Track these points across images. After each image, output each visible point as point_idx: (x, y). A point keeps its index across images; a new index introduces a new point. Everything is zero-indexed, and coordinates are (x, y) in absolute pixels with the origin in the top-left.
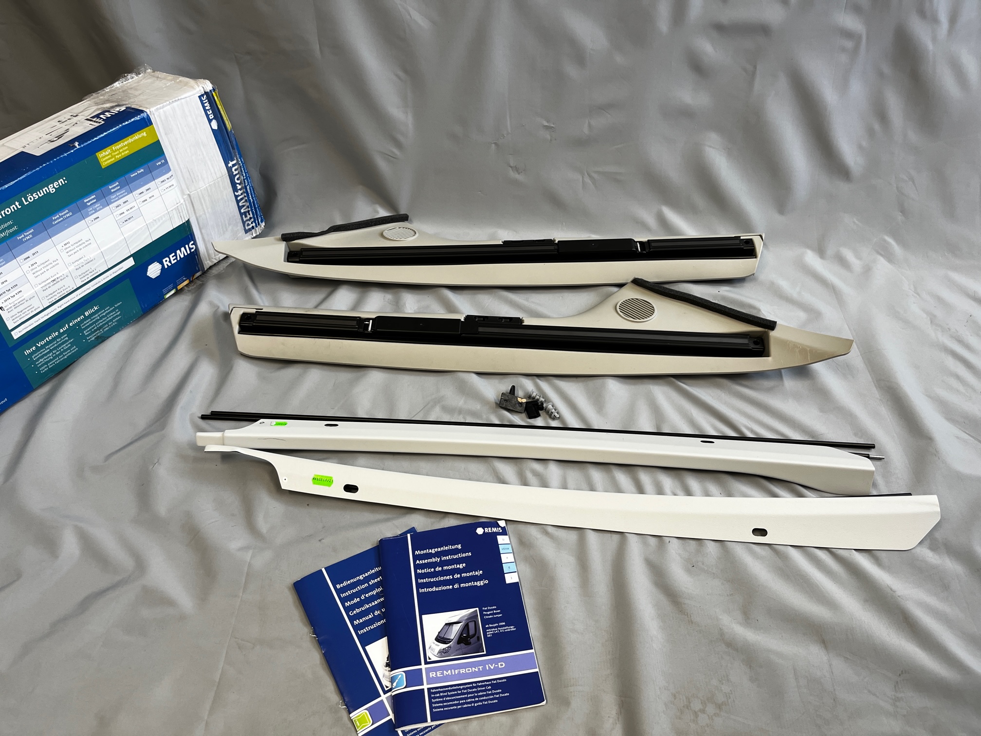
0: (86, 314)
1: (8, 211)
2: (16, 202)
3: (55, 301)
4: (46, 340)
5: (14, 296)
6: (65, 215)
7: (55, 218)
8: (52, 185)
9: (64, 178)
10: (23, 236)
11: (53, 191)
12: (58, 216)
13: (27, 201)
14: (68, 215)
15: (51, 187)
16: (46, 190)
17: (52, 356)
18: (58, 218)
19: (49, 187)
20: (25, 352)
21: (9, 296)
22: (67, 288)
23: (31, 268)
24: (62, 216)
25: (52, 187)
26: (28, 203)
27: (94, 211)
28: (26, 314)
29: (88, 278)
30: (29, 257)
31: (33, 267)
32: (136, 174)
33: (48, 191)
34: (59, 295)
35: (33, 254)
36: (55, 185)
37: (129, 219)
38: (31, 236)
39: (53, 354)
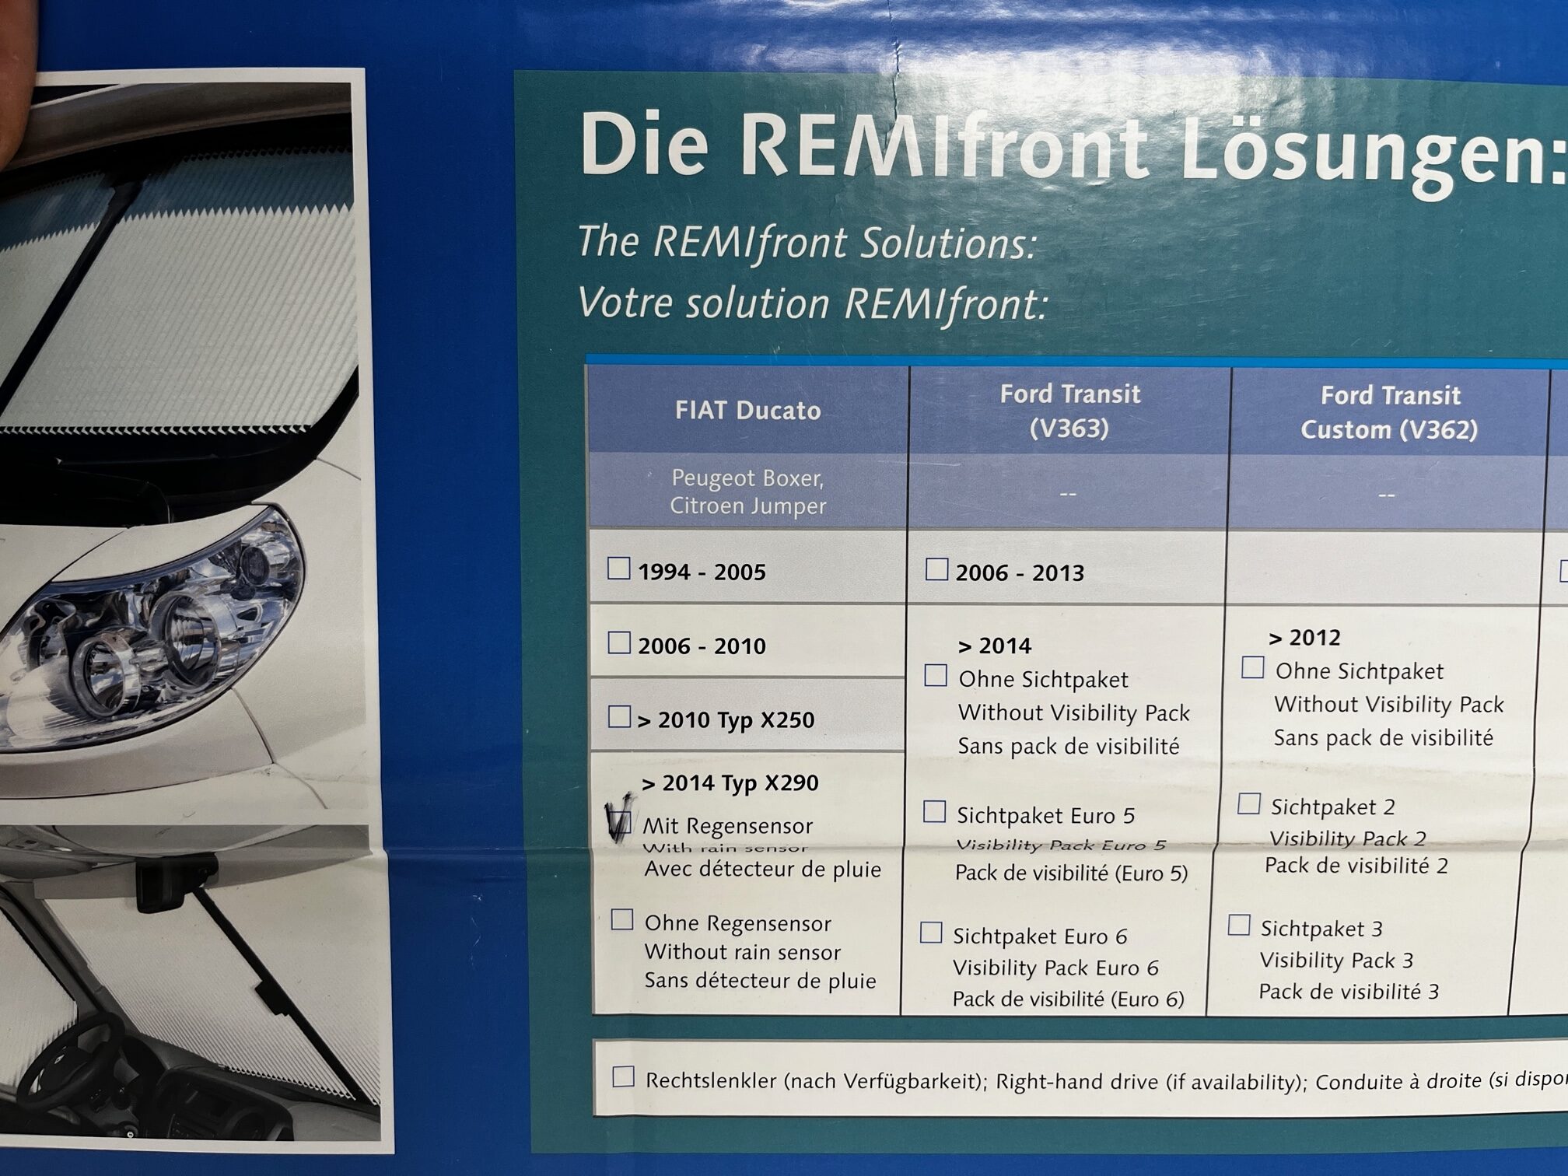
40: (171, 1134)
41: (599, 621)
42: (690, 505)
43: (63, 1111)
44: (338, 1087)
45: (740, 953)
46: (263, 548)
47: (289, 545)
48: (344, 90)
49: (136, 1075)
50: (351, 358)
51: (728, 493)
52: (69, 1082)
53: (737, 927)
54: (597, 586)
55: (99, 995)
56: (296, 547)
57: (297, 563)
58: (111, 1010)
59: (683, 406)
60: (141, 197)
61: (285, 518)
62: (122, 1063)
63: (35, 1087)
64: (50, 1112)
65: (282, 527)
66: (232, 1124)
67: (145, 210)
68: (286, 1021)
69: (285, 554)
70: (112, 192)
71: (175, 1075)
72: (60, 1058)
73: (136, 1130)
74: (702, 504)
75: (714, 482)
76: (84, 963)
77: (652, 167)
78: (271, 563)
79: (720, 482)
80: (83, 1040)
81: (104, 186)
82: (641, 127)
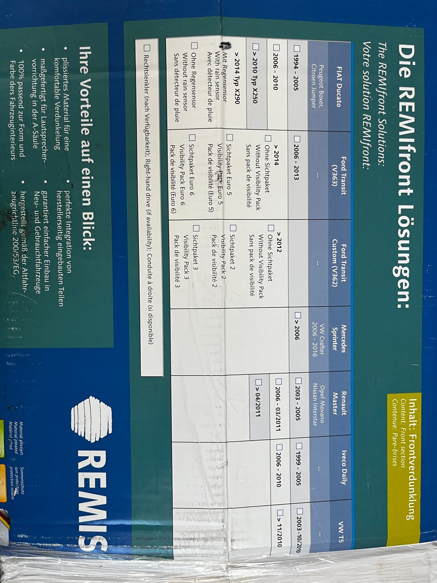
0: (88, 214)
1: (404, 167)
2: (412, 191)
3: (169, 158)
4: (85, 103)
5: (237, 84)
6: (339, 271)
7: (343, 250)
8: (407, 275)
9: (407, 306)
10: (344, 169)
11: (396, 271)
12: (344, 256)
13: (405, 212)
14: (335, 278)
15: (406, 272)
16: (404, 259)
17: (37, 99)
18: (339, 254)
19: (406, 268)
20: (89, 48)
21: (242, 74)
22: (182, 198)
23: (272, 149)
24: (339, 264)
25: (404, 274)
26: (400, 213)
27: (315, 334)
28: (181, 88)
29: (177, 253)
30: (296, 157)
31: (271, 155)
32: (344, 465)
33: (400, 262)
34: (177, 174)
35: (297, 169)
36: (404, 281)
37: (258, 407)
38: (335, 184)
39: (40, 103)
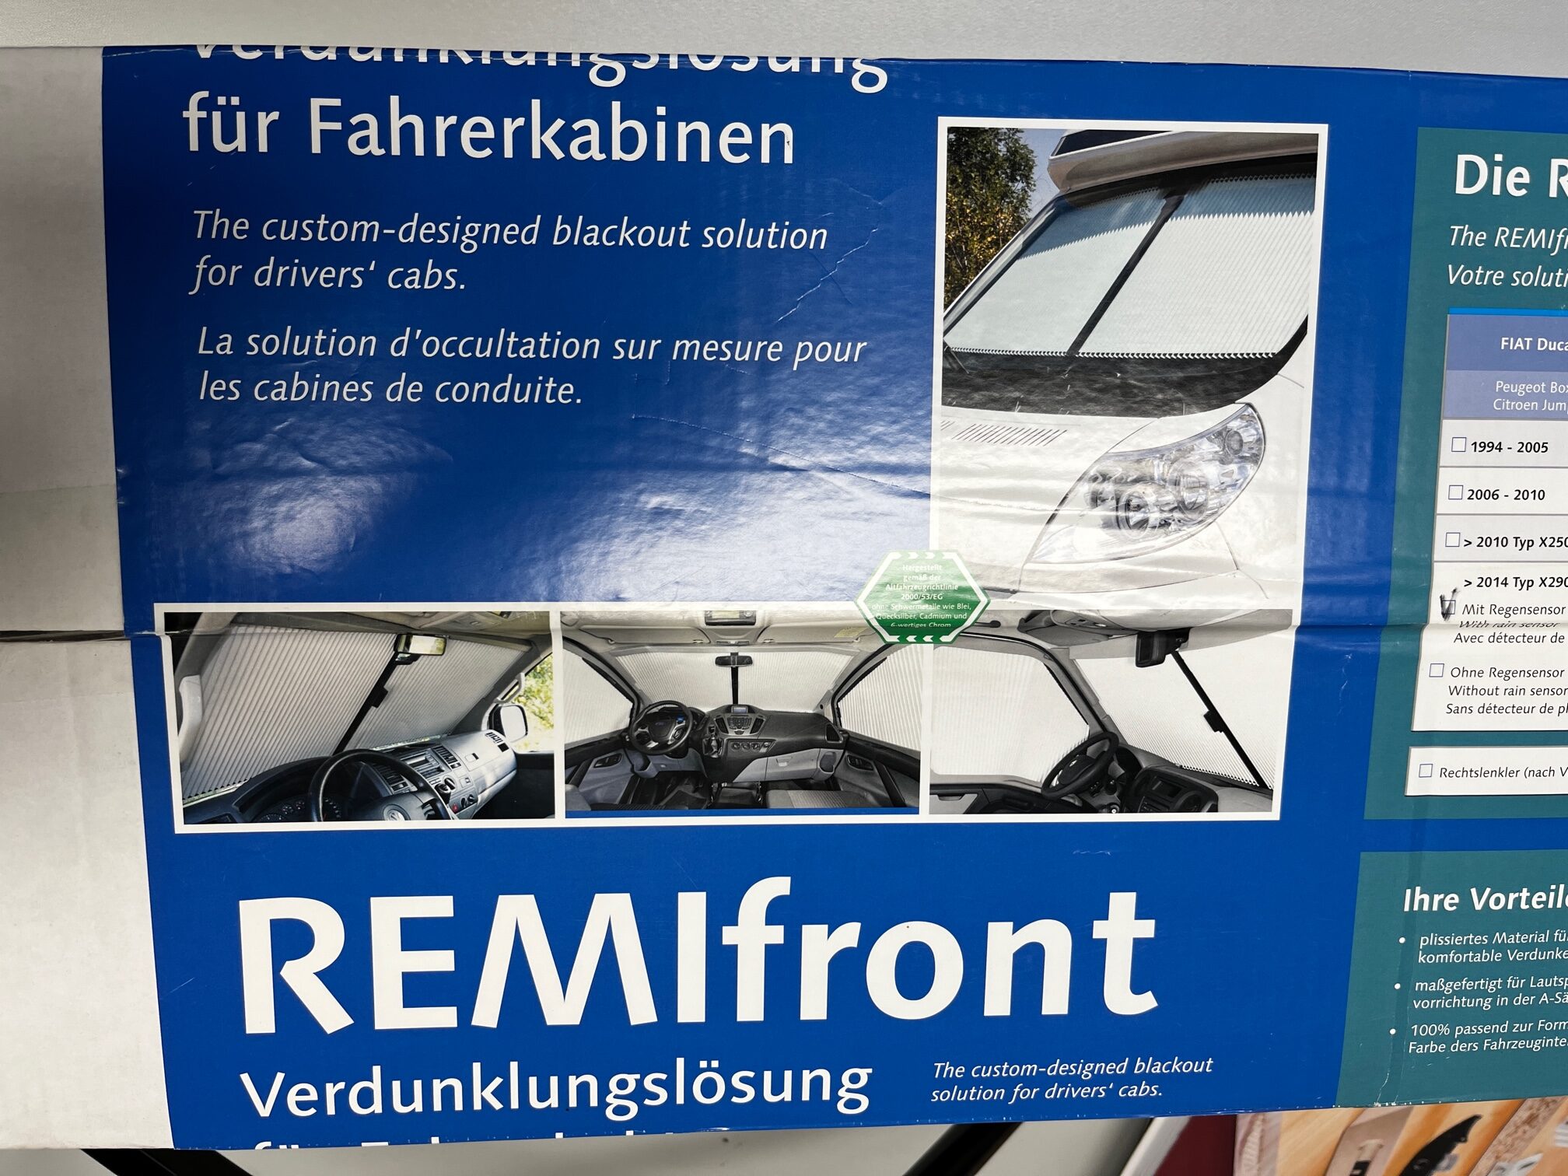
4: (1518, 900)
5: (1530, 584)
17: (1494, 996)
20: (1408, 891)
21: (1509, 572)
28: (1518, 701)
39: (1505, 991)
40: (1141, 808)
41: (1445, 477)
42: (1506, 404)
43: (1072, 798)
44: (1249, 778)
45: (1507, 691)
46: (1240, 431)
47: (1256, 430)
48: (1314, 138)
49: (1123, 772)
50: (1305, 309)
51: (1528, 397)
52: (1078, 778)
53: (1507, 675)
54: (1445, 456)
55: (1105, 721)
56: (1261, 430)
57: (1261, 440)
58: (1111, 729)
59: (1506, 341)
60: (1183, 206)
61: (1255, 411)
62: (1115, 764)
63: (1055, 782)
64: (1063, 798)
65: (1252, 416)
66: (1180, 802)
67: (1185, 214)
68: (1221, 736)
69: (1254, 435)
70: (1164, 202)
71: (1149, 771)
72: (1074, 763)
73: (1118, 807)
74: (1513, 403)
75: (1521, 389)
76: (1097, 700)
77: (1497, 191)
78: (1245, 441)
79: (1525, 390)
80: (1090, 750)
81: (1159, 198)
82: (1492, 166)
